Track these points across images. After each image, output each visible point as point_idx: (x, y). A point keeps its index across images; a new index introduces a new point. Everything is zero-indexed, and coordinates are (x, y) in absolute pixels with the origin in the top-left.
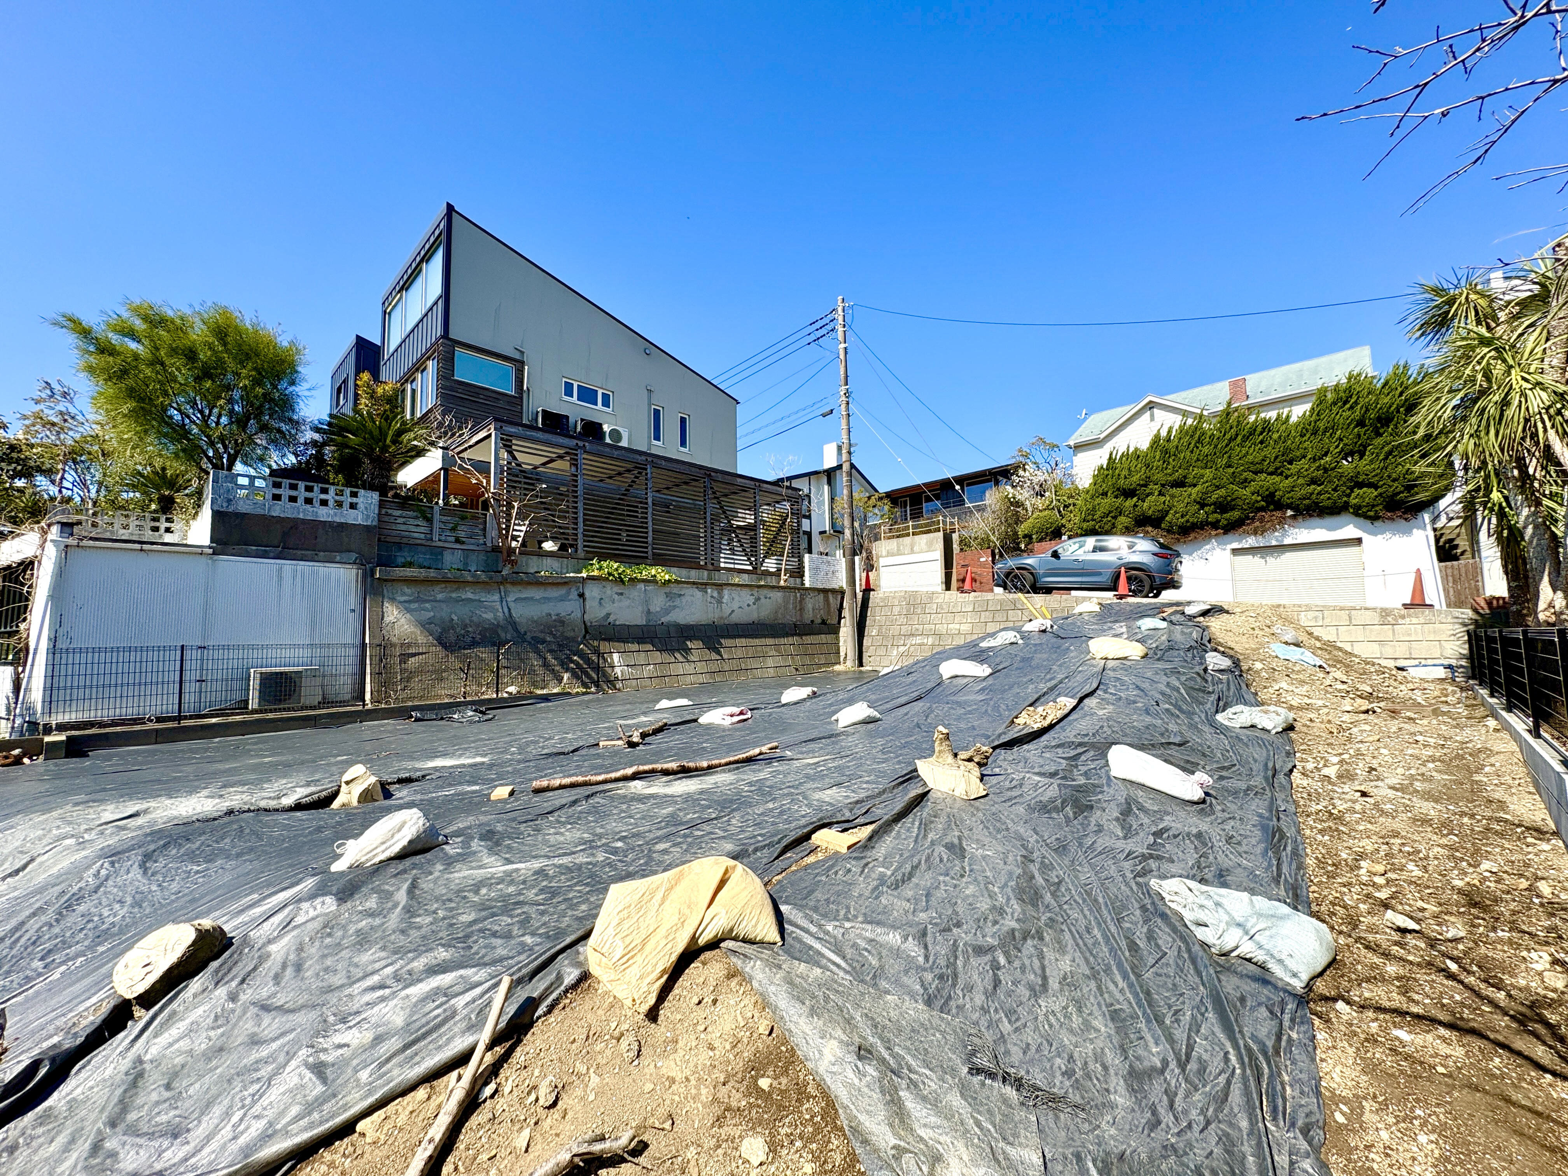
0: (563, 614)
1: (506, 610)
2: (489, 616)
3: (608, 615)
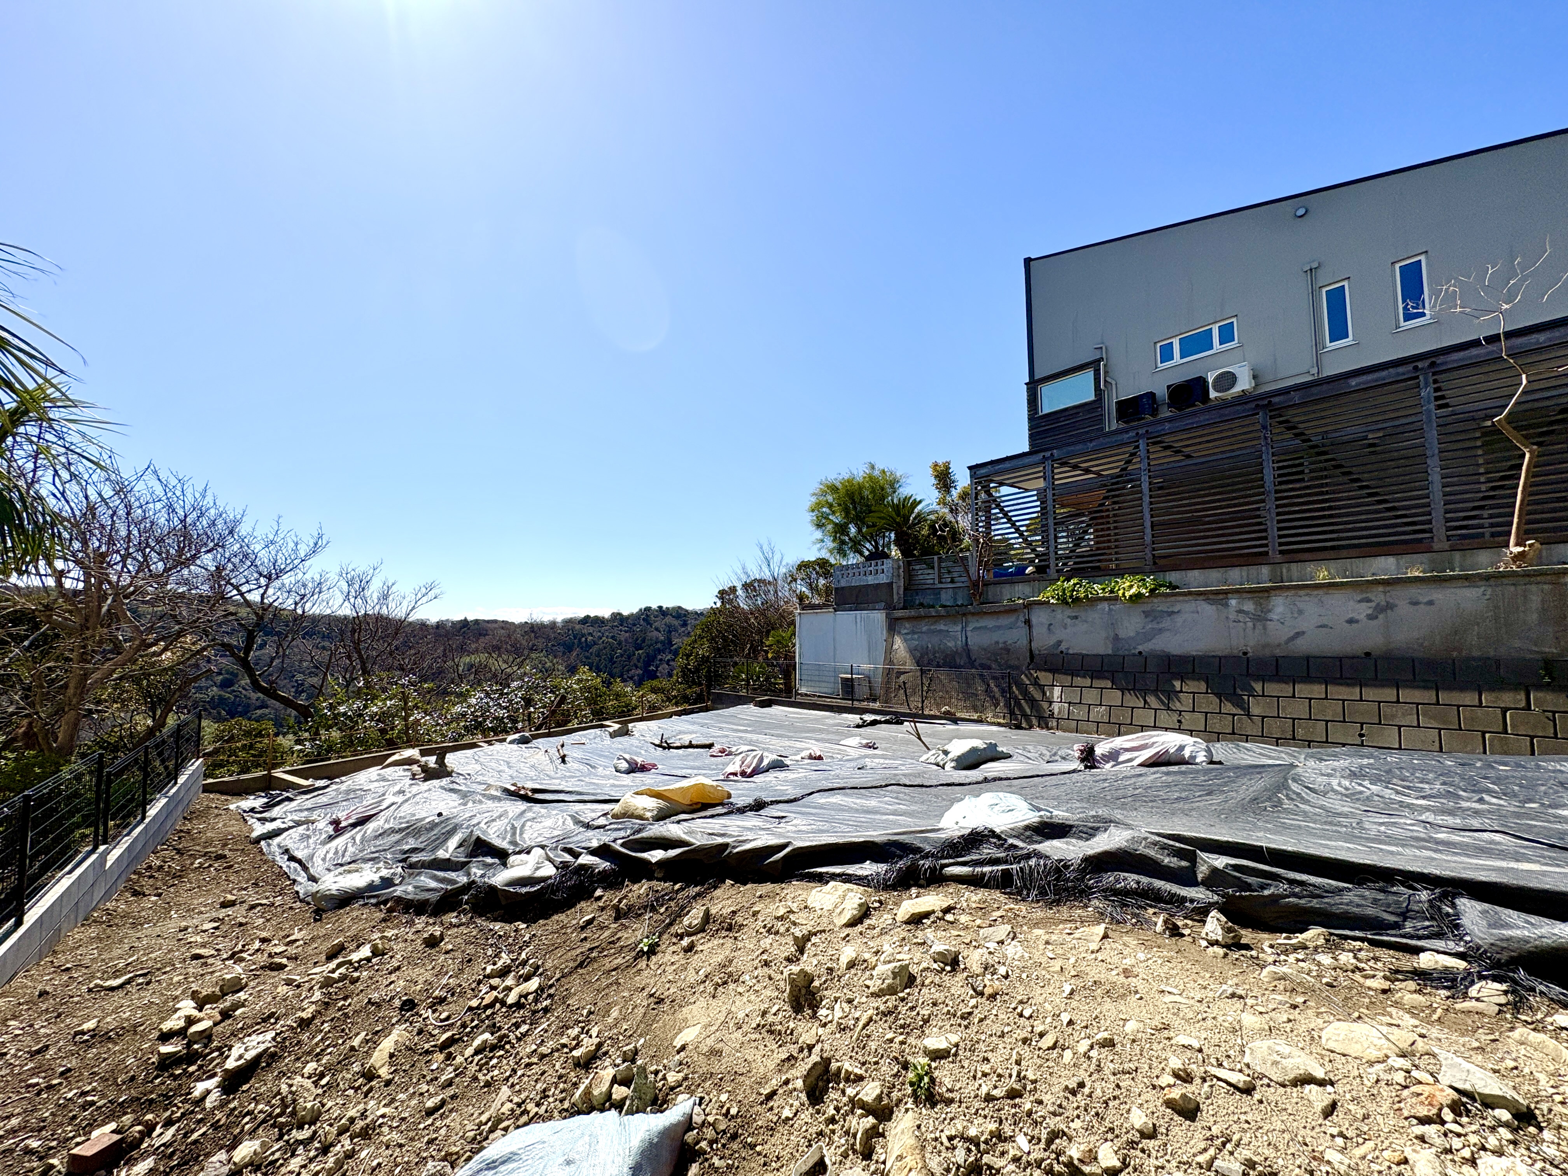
0: (1010, 642)
1: (964, 638)
2: (951, 644)
3: (1059, 643)
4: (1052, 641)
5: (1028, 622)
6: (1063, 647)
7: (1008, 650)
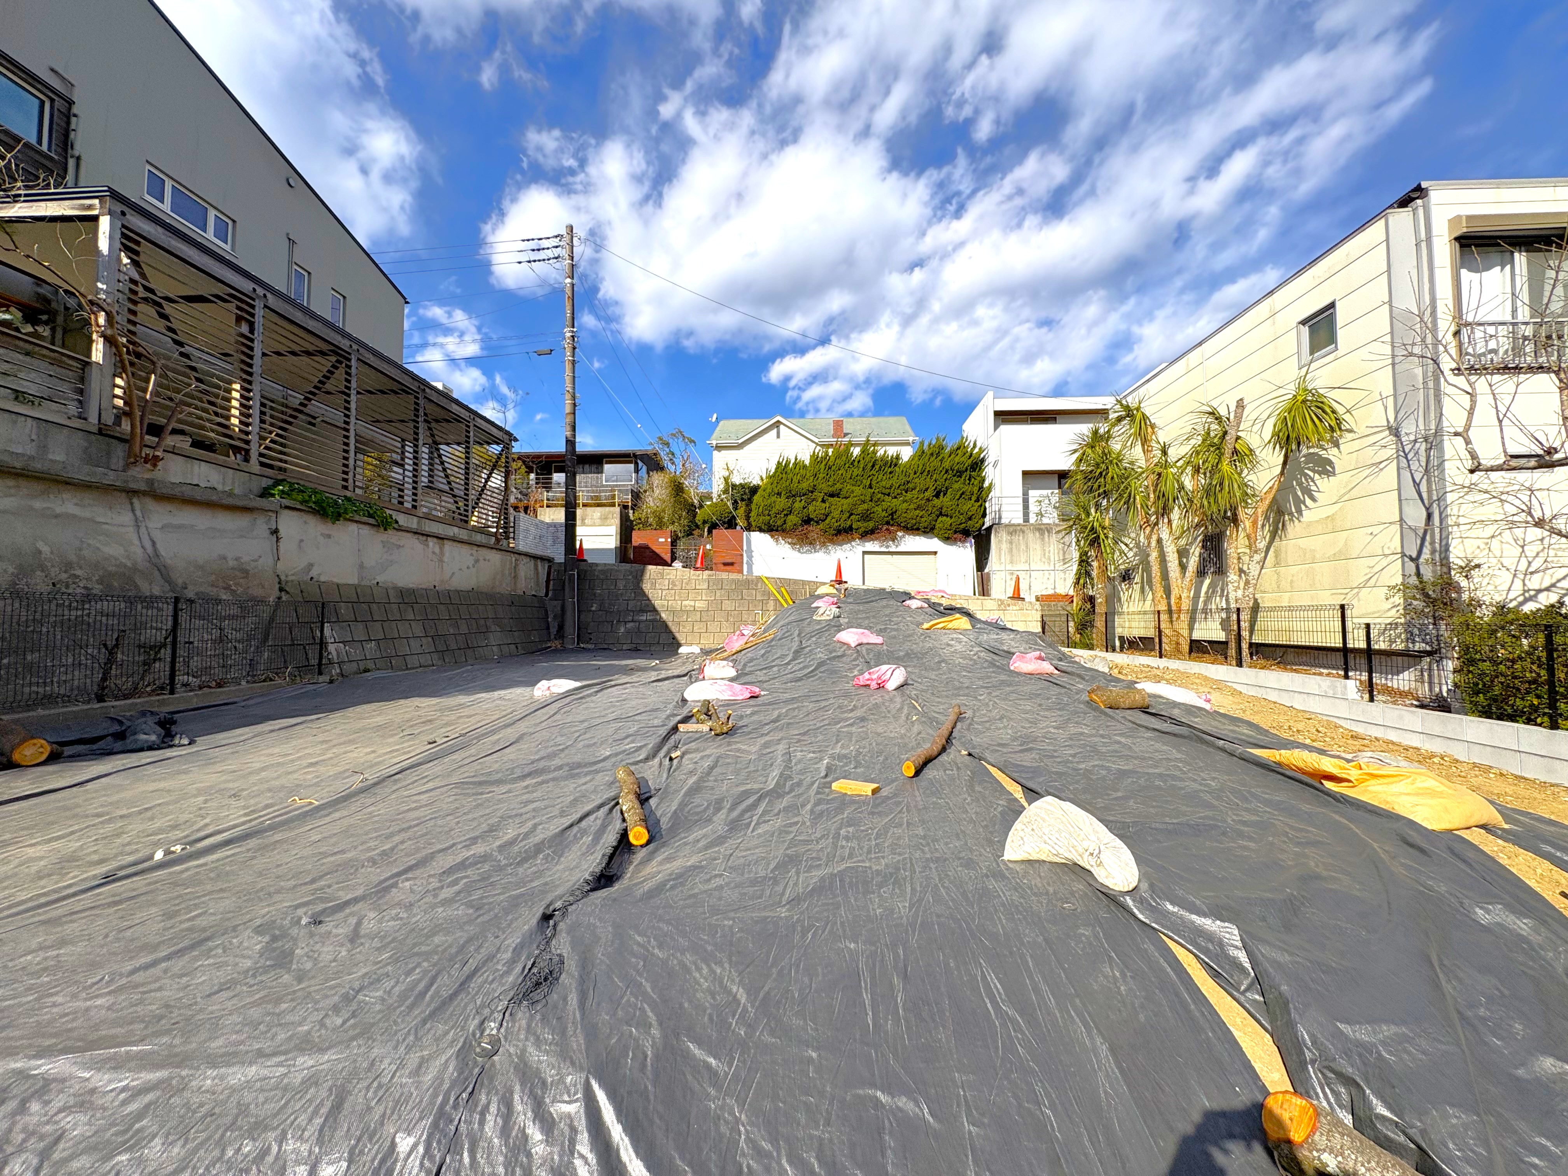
0: (245, 559)
1: (148, 545)
2: (113, 551)
3: (311, 566)
4: (302, 564)
5: (275, 532)
6: (314, 573)
7: (246, 573)
